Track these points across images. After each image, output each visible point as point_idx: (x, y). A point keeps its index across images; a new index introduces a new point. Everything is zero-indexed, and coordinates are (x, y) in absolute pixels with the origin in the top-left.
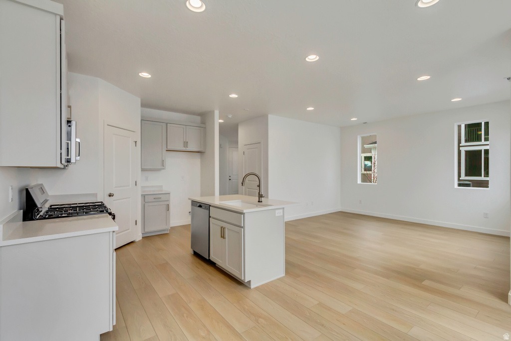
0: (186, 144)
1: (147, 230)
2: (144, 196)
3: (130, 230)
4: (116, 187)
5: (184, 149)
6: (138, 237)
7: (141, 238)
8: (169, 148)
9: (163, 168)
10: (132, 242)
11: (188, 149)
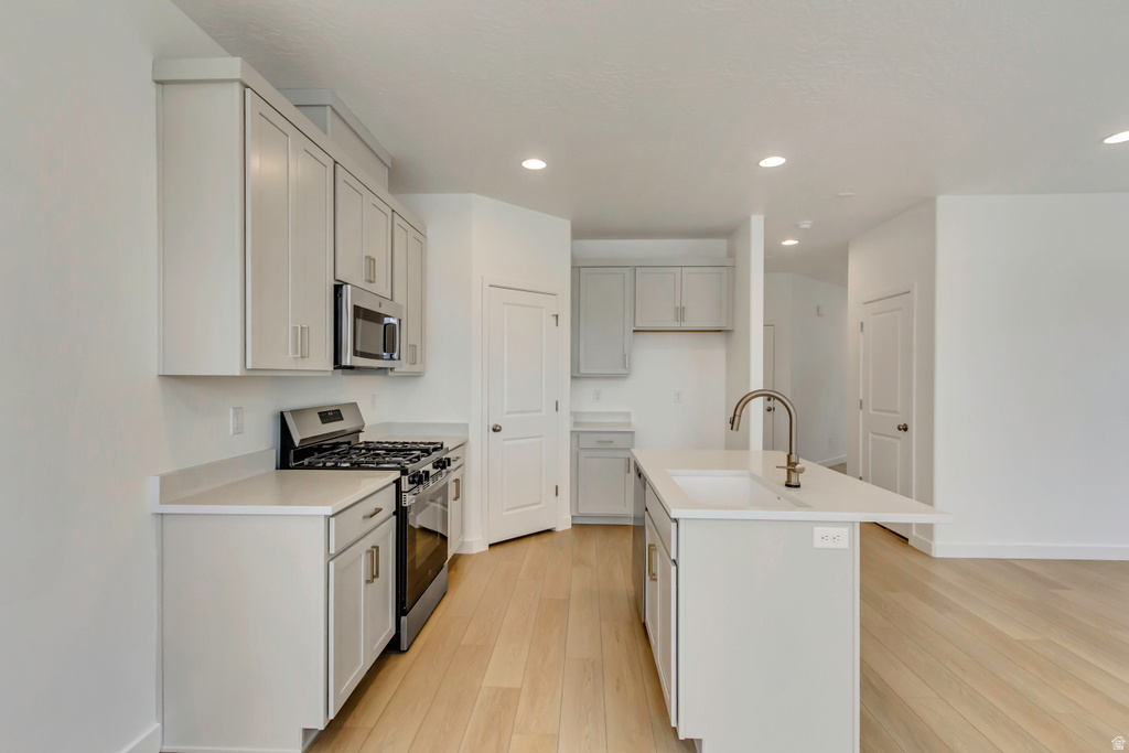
0: (680, 313)
1: (582, 511)
2: (576, 435)
3: (542, 506)
4: (508, 413)
5: (676, 325)
6: (563, 523)
7: (570, 527)
8: (640, 325)
9: (623, 371)
10: (549, 531)
11: (686, 325)
